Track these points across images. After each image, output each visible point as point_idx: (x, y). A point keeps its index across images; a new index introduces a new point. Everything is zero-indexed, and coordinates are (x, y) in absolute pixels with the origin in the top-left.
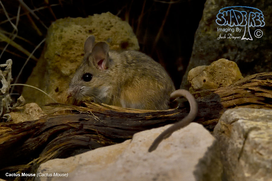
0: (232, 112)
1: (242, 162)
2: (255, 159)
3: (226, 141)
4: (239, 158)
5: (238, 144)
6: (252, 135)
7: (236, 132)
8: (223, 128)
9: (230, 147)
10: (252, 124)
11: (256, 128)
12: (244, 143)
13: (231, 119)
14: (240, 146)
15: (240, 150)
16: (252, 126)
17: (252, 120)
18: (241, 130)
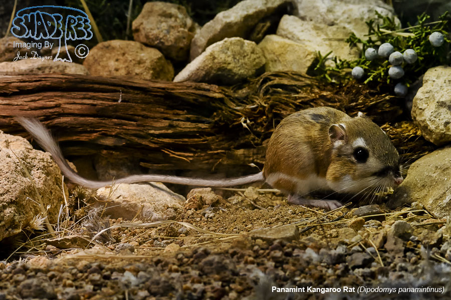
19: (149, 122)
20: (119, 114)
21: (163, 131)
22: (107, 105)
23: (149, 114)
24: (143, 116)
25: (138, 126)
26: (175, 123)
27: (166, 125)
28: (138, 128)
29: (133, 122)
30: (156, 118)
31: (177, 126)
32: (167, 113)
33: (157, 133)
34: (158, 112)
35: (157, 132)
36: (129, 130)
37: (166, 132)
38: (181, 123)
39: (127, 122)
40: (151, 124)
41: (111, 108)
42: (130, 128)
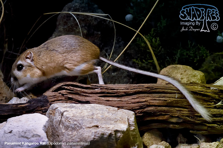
0: (55, 105)
1: (61, 126)
2: (67, 124)
3: (53, 117)
4: (59, 124)
5: (58, 118)
6: (65, 114)
7: (57, 113)
8: (51, 112)
9: (55, 120)
10: (65, 109)
11: (66, 111)
12: (61, 118)
13: (54, 108)
14: (60, 119)
15: (60, 121)
16: (65, 110)
17: (64, 108)
18: (59, 112)
22: (172, 100)
25: (189, 111)
28: (189, 113)
29: (186, 110)
36: (184, 113)
39: (183, 109)
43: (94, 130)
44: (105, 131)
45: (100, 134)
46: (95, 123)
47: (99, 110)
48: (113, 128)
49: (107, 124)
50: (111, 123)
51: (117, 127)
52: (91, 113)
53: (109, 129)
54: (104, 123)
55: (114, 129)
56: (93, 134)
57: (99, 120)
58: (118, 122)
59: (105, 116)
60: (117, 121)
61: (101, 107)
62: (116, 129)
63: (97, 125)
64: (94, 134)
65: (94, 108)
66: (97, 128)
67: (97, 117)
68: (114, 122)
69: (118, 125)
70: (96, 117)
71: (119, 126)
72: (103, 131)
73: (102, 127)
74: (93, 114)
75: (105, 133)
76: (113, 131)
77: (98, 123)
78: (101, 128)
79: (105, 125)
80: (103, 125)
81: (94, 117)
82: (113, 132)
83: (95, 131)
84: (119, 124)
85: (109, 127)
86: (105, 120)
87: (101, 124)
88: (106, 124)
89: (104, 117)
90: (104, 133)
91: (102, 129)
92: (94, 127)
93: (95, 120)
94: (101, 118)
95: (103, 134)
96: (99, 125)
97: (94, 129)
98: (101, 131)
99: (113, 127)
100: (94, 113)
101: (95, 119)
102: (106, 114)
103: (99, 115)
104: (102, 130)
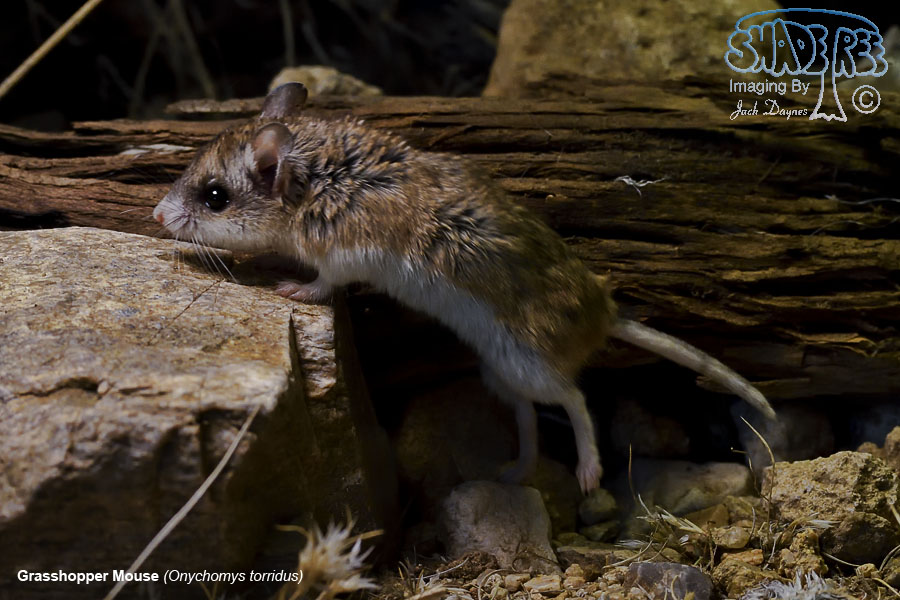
19: (722, 244)
20: (621, 220)
21: (770, 273)
22: (581, 194)
23: (721, 216)
24: (699, 225)
25: (687, 257)
26: (807, 242)
27: (776, 251)
28: (688, 266)
29: (667, 247)
30: (743, 229)
31: (815, 252)
32: (779, 212)
33: (751, 279)
34: (748, 207)
35: (751, 276)
37: (780, 273)
38: (827, 241)
39: (648, 246)
40: (730, 250)
41: (594, 203)
42: (660, 266)
43: (63, 413)
44: (134, 420)
45: (102, 436)
46: (74, 364)
47: (109, 267)
48: (188, 396)
49: (157, 368)
50: (180, 361)
51: (215, 389)
52: (57, 292)
53: (162, 402)
54: (133, 361)
55: (199, 399)
56: (59, 436)
57: (106, 341)
58: (225, 351)
59: (145, 313)
60: (219, 340)
61: (123, 246)
62: (207, 398)
63: (86, 375)
64: (63, 437)
65: (82, 256)
66: (85, 394)
67: (91, 316)
68: (198, 350)
69: (225, 376)
70: (84, 321)
71: (228, 383)
72: (122, 415)
73: (121, 386)
74: (71, 298)
75: (140, 428)
76: (189, 418)
77: (98, 361)
78: (112, 396)
79: (137, 372)
80: (129, 372)
81: (75, 323)
82: (190, 424)
83: (76, 416)
84: (233, 369)
85: (163, 389)
86: (144, 340)
87: (116, 366)
88: (146, 367)
89: (138, 315)
90: (133, 434)
91: (120, 404)
92: (72, 391)
93: (80, 340)
94: (119, 327)
95: (122, 440)
96: (105, 375)
97: (70, 402)
98: (111, 422)
99: (189, 390)
100: (79, 288)
101: (77, 334)
102: (152, 295)
103: (109, 305)
104: (116, 410)
